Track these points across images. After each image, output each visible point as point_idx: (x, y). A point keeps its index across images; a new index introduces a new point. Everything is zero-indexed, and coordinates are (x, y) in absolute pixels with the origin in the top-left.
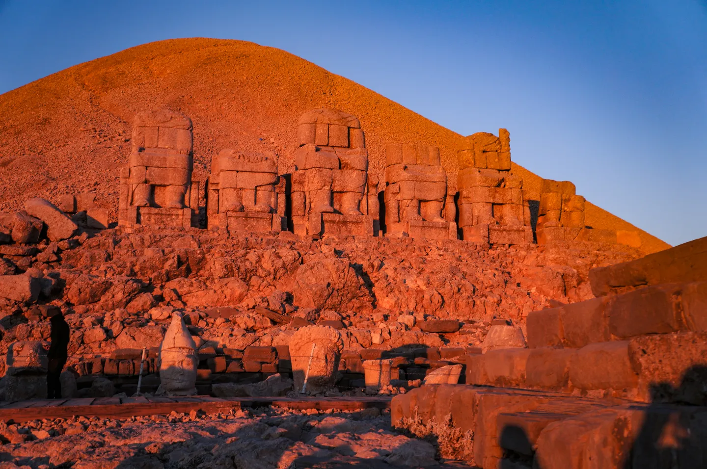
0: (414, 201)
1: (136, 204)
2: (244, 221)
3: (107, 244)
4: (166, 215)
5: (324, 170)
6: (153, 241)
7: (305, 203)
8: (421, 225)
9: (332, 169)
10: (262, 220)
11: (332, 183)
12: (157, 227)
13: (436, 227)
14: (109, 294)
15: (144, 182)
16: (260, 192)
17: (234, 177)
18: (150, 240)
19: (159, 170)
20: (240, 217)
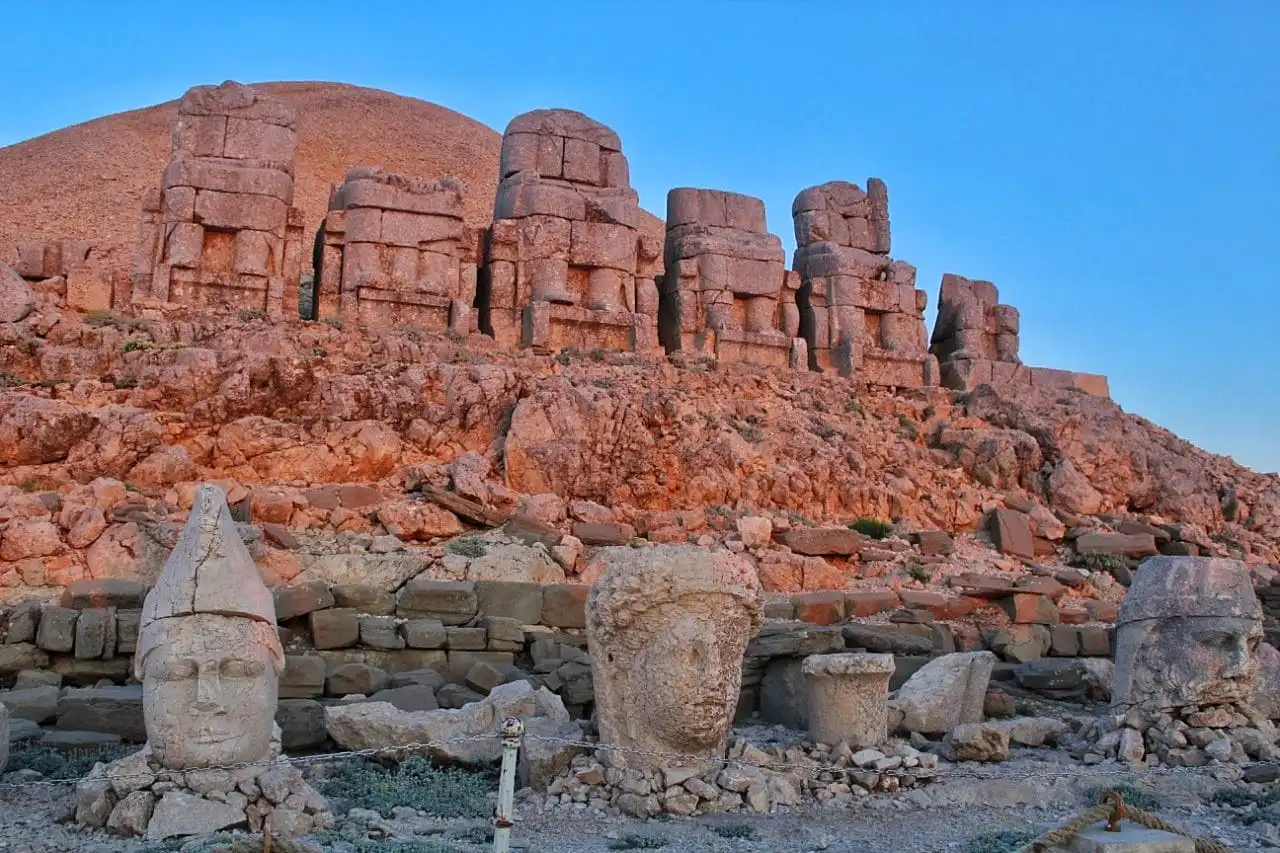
0: (725, 293)
1: (171, 262)
2: (393, 310)
3: (98, 337)
4: (231, 287)
5: (556, 220)
6: (200, 337)
7: (515, 283)
8: (741, 339)
9: (570, 220)
10: (428, 311)
11: (571, 246)
12: (210, 311)
13: (769, 346)
14: (89, 443)
15: (188, 221)
16: (426, 254)
17: (377, 221)
18: (192, 334)
19: (223, 195)
20: (383, 301)
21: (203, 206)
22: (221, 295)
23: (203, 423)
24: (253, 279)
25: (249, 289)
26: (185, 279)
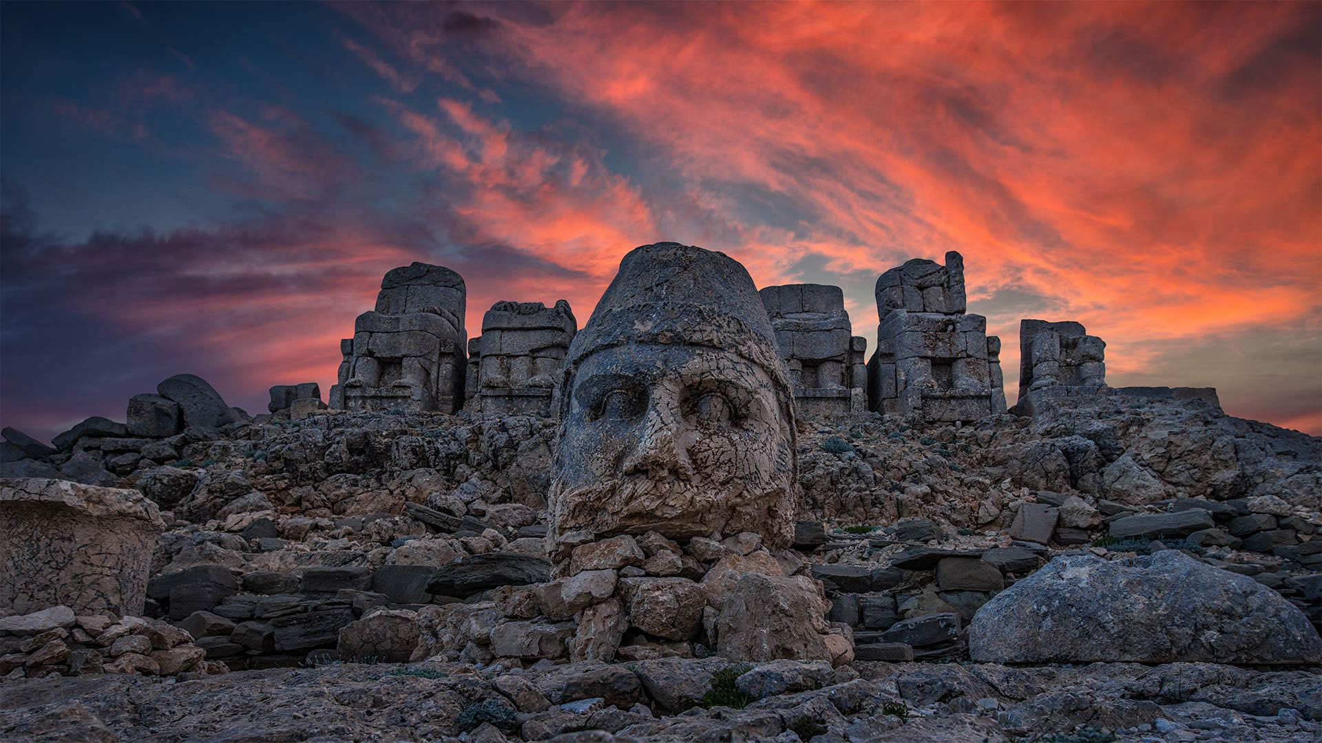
0: (792, 361)
4: (387, 397)
13: (828, 398)
15: (364, 355)
16: (538, 361)
17: (497, 339)
18: (326, 424)
19: (389, 336)
20: (500, 396)
21: (374, 344)
22: (381, 404)
23: (308, 482)
24: (402, 389)
25: (400, 397)
26: (354, 394)
